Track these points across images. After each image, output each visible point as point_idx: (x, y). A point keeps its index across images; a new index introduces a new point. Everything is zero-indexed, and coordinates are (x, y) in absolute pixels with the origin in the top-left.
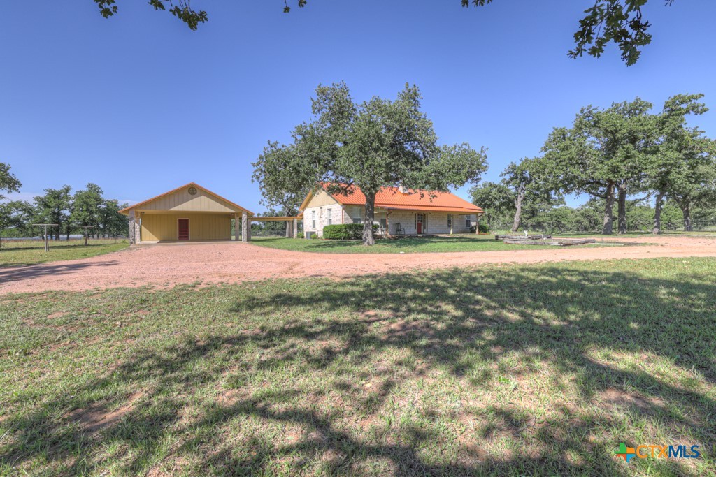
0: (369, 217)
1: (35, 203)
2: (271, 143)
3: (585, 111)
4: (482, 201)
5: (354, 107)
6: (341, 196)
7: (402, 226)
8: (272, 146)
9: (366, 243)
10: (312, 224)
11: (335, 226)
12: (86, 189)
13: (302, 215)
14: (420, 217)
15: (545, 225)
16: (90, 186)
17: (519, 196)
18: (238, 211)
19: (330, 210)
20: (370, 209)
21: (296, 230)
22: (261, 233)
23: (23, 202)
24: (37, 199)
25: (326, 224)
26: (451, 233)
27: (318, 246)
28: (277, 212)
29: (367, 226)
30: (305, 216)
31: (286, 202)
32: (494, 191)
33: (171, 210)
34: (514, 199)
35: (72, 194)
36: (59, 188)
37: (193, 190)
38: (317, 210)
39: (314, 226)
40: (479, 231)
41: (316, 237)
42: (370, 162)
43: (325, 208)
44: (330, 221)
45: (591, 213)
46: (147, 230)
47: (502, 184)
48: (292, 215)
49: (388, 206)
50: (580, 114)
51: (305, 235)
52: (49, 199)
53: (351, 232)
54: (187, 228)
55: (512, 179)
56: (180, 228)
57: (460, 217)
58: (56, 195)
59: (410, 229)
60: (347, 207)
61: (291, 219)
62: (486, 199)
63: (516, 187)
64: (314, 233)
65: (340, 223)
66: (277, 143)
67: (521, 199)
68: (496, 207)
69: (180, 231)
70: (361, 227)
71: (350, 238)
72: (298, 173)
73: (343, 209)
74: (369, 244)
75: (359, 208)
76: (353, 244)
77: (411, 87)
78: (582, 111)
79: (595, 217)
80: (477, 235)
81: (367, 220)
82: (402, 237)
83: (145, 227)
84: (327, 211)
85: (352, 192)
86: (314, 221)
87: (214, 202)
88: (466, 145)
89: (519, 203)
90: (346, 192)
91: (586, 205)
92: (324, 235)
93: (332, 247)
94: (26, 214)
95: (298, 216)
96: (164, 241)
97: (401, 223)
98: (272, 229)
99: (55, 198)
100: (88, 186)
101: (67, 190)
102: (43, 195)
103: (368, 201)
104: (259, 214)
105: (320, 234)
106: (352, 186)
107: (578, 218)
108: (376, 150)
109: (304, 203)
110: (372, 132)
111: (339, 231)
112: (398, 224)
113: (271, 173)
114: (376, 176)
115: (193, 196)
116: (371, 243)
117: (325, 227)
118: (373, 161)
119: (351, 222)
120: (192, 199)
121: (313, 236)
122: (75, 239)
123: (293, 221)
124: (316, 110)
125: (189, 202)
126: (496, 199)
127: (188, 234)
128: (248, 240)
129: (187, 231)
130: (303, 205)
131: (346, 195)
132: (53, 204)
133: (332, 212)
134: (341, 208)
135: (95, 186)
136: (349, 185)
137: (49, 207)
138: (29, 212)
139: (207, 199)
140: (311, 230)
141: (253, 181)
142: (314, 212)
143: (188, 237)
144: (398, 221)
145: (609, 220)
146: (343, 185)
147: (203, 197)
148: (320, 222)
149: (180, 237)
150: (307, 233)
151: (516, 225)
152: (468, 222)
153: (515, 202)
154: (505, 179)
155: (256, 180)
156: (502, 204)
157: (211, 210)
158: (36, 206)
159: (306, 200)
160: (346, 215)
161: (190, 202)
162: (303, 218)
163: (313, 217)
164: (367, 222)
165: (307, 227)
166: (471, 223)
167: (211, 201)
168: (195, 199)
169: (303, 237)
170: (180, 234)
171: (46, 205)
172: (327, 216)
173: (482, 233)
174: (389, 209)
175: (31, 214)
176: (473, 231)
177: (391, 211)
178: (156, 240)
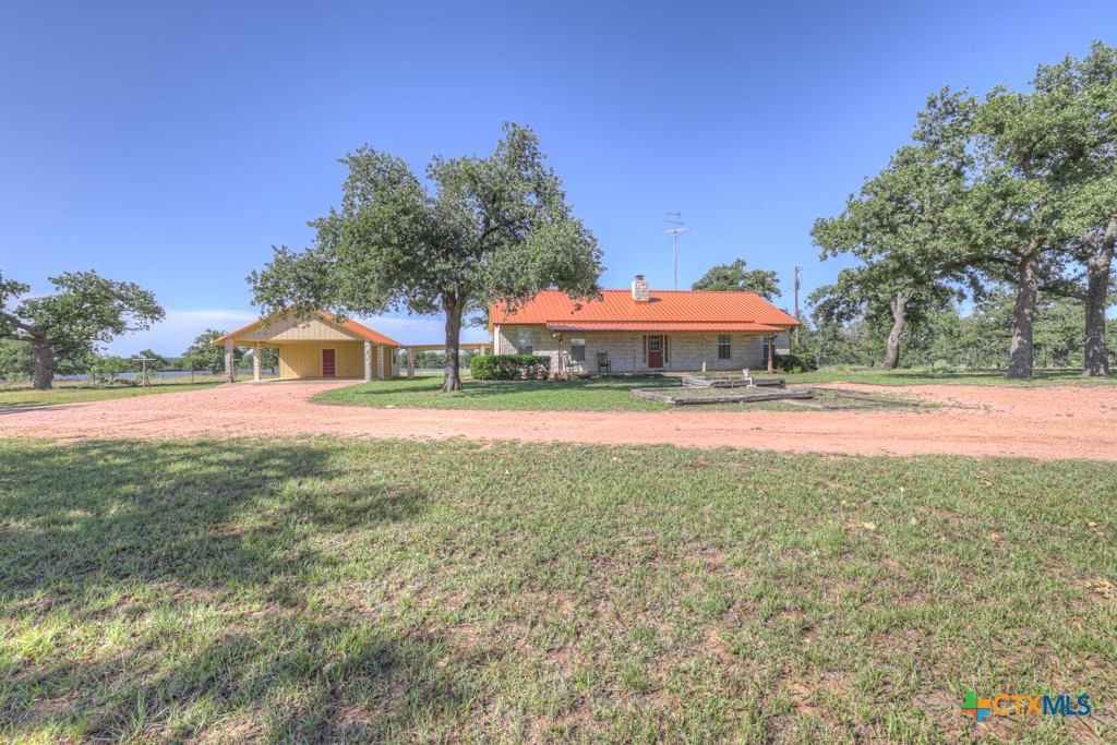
3: (939, 104)
7: (614, 358)
14: (657, 341)
26: (704, 369)
34: (890, 299)
40: (774, 367)
46: (285, 364)
50: (926, 112)
54: (333, 360)
56: (324, 362)
57: (748, 339)
60: (505, 329)
67: (904, 300)
69: (324, 366)
73: (500, 332)
78: (932, 104)
83: (283, 360)
89: (900, 309)
96: (305, 378)
97: (612, 353)
112: (604, 355)
119: (514, 352)
125: (293, 328)
127: (334, 369)
129: (334, 365)
143: (334, 373)
144: (604, 349)
145: (1020, 343)
149: (324, 373)
151: (891, 354)
170: (324, 370)
173: (782, 371)
178: (296, 376)
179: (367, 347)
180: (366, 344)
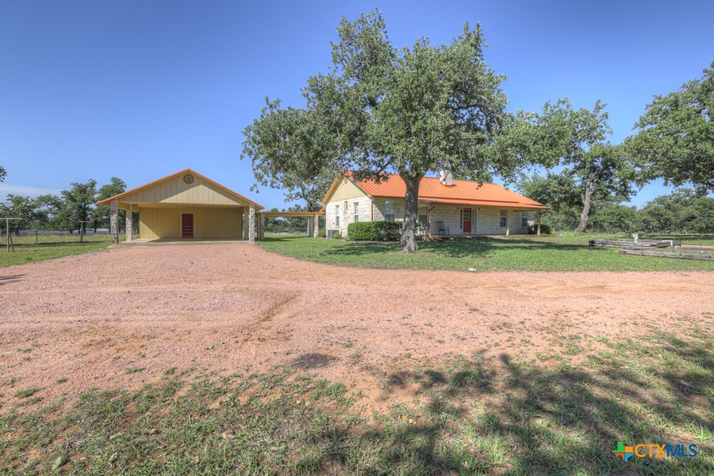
0: (411, 211)
1: (63, 198)
2: (270, 102)
4: (538, 196)
5: (392, 52)
6: (370, 184)
7: (446, 225)
8: (271, 106)
9: (406, 249)
10: (335, 221)
11: (362, 224)
12: (111, 183)
13: (325, 211)
14: (468, 213)
15: (605, 225)
16: (115, 180)
17: (588, 189)
18: (245, 204)
19: (356, 204)
20: (411, 201)
21: (316, 228)
22: (286, 229)
23: (52, 196)
24: (64, 193)
25: (352, 221)
26: (508, 233)
27: (339, 251)
28: (302, 208)
29: (408, 225)
30: (327, 211)
31: (307, 196)
32: (554, 183)
33: (162, 202)
34: (581, 193)
35: (98, 188)
36: (85, 182)
37: (189, 179)
38: (342, 204)
39: (338, 224)
40: (541, 232)
41: (339, 237)
42: (420, 123)
43: (351, 202)
44: (356, 217)
45: (662, 212)
46: (145, 226)
47: (564, 175)
48: (314, 211)
49: (432, 199)
51: (327, 234)
52: (75, 193)
53: (383, 232)
54: (191, 223)
55: (578, 168)
56: (183, 224)
57: (515, 214)
58: (82, 190)
59: (455, 229)
60: (378, 200)
61: (311, 214)
62: (541, 193)
63: (583, 179)
64: (338, 231)
65: (368, 220)
66: (278, 102)
67: (591, 193)
68: (554, 203)
69: (183, 228)
70: (398, 226)
71: (381, 239)
72: (308, 144)
73: (373, 203)
74: (410, 250)
75: (393, 201)
76: (388, 250)
77: (472, 28)
79: (667, 217)
80: (539, 237)
81: (409, 216)
82: (447, 239)
83: (144, 222)
84: (353, 205)
85: (386, 178)
86: (338, 218)
87: (215, 192)
88: (564, 103)
89: (588, 198)
90: (379, 177)
91: (654, 202)
92: (349, 234)
93: (358, 254)
94: (56, 209)
95: (320, 211)
96: (165, 238)
97: (445, 221)
98: (297, 226)
99: (81, 192)
100: (112, 181)
101: (93, 184)
102: (70, 189)
103: (409, 189)
104: (284, 210)
105: (345, 233)
106: (386, 170)
107: (645, 217)
108: (429, 106)
109: (326, 196)
110: (423, 79)
111: (368, 230)
112: (440, 222)
113: (267, 144)
114: (430, 146)
115: (189, 185)
116: (413, 249)
117: (350, 225)
118: (425, 123)
119: (383, 219)
120: (188, 189)
121: (335, 235)
122: (101, 233)
123: (314, 217)
124: (337, 59)
125: (183, 193)
126: (555, 192)
127: (192, 231)
128: (259, 239)
129: (192, 228)
130: (324, 200)
131: (378, 181)
132: (78, 198)
133: (359, 207)
134: (370, 201)
135: (119, 180)
136: (383, 168)
137: (75, 201)
138: (57, 206)
139: (206, 189)
140: (334, 228)
141: (242, 157)
142: (338, 206)
143: (192, 235)
144: (440, 218)
146: (374, 168)
147: (201, 186)
148: (345, 219)
149: (183, 235)
150: (329, 231)
151: (583, 225)
152: (525, 221)
153: (582, 196)
154: (567, 169)
155: (246, 155)
156: (561, 200)
157: (211, 202)
158: (64, 199)
159: (329, 192)
160: (376, 210)
161: (185, 193)
162: (325, 214)
163: (337, 212)
164: (407, 219)
165: (330, 225)
166: (529, 222)
167: (211, 191)
168: (191, 189)
169: (324, 236)
170: (183, 231)
171: (73, 199)
172: (353, 211)
173: (545, 234)
174: (432, 203)
175: (60, 208)
176: (531, 232)
177: (435, 206)
178: (158, 238)
179: (252, 212)
180: (251, 209)
